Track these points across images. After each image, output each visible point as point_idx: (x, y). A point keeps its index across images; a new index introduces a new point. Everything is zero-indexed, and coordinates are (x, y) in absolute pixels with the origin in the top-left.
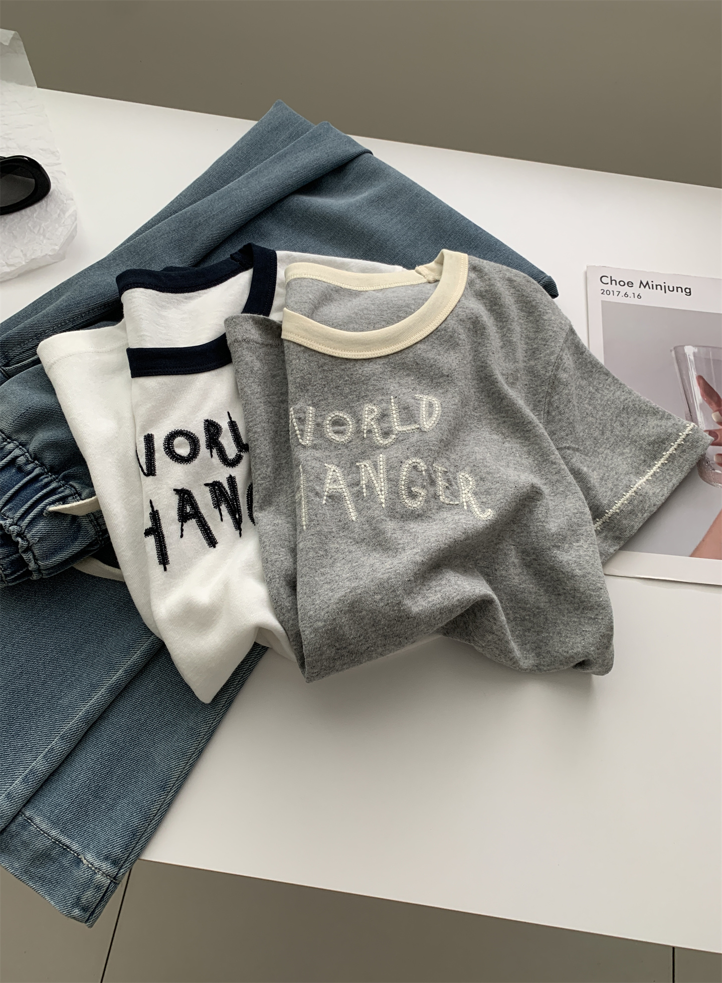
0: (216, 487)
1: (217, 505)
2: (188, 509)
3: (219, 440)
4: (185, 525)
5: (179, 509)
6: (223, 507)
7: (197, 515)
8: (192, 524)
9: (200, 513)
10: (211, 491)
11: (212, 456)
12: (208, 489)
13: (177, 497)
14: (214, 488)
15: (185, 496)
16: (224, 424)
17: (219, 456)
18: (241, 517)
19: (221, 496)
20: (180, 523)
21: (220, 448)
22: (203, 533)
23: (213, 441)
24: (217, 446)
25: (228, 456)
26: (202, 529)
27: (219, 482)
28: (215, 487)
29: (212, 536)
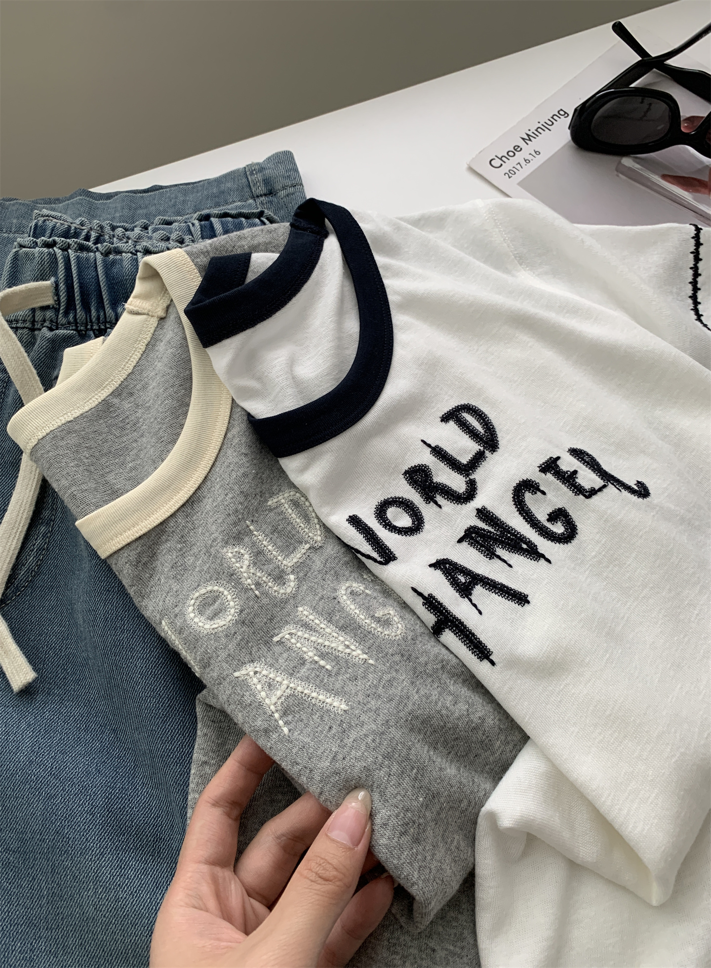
1: (491, 554)
2: (462, 579)
3: (434, 481)
4: (473, 598)
5: (452, 585)
6: (500, 551)
7: (477, 579)
8: (479, 591)
9: (477, 574)
10: (471, 544)
11: (440, 507)
12: (465, 544)
13: (439, 573)
15: (447, 567)
16: (427, 459)
17: (448, 499)
18: (531, 543)
19: (486, 540)
20: (466, 600)
21: (442, 490)
22: (501, 594)
23: (430, 490)
24: (437, 491)
25: (458, 490)
26: (497, 591)
27: (471, 527)
28: (471, 536)
29: (515, 591)
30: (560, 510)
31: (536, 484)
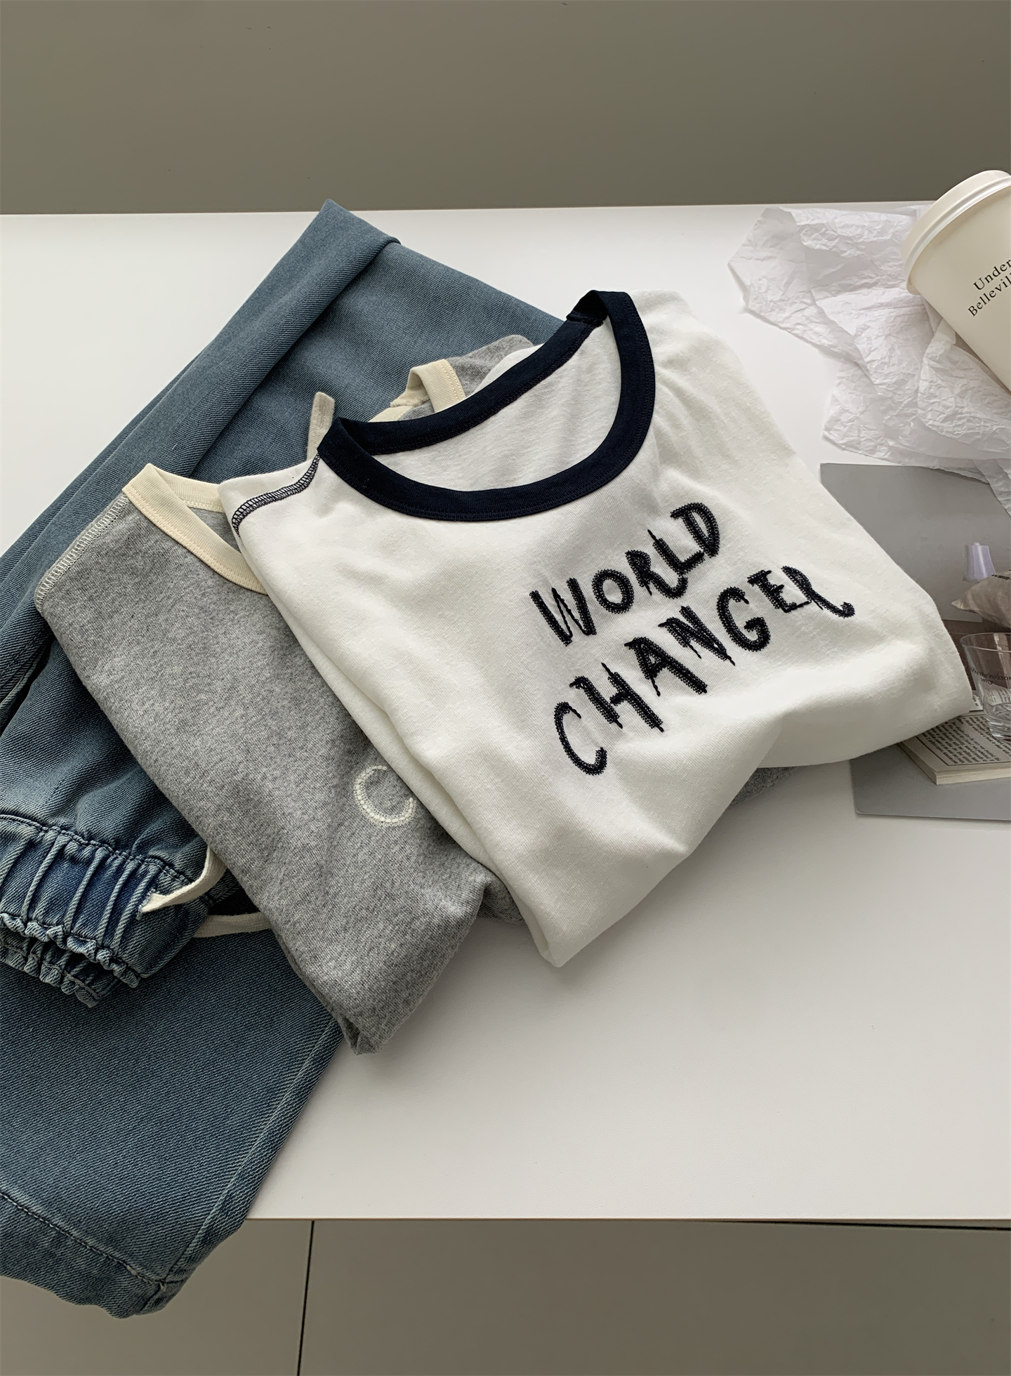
0: (674, 625)
1: (685, 643)
2: (653, 660)
3: (652, 570)
4: (656, 680)
5: (641, 665)
6: (693, 643)
7: (667, 661)
8: (665, 674)
9: (669, 657)
10: (669, 631)
11: (651, 593)
12: (664, 630)
13: (632, 652)
14: (672, 627)
15: (642, 647)
16: (650, 550)
17: (659, 589)
18: (721, 645)
19: (684, 632)
20: (650, 681)
21: (655, 579)
22: (684, 679)
23: (646, 576)
24: (652, 579)
25: (669, 585)
26: (681, 676)
27: (673, 618)
28: (671, 624)
29: (697, 679)
30: (758, 619)
31: (742, 593)
